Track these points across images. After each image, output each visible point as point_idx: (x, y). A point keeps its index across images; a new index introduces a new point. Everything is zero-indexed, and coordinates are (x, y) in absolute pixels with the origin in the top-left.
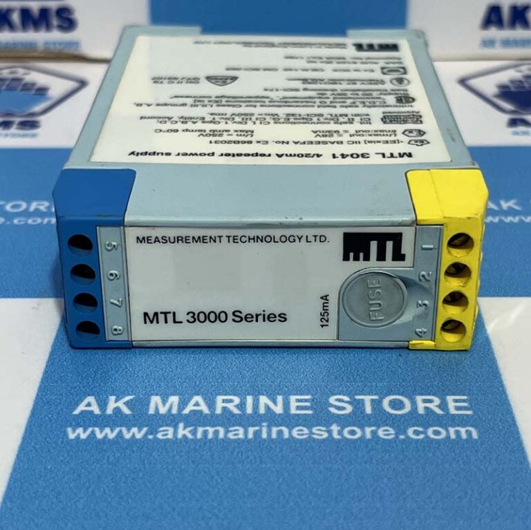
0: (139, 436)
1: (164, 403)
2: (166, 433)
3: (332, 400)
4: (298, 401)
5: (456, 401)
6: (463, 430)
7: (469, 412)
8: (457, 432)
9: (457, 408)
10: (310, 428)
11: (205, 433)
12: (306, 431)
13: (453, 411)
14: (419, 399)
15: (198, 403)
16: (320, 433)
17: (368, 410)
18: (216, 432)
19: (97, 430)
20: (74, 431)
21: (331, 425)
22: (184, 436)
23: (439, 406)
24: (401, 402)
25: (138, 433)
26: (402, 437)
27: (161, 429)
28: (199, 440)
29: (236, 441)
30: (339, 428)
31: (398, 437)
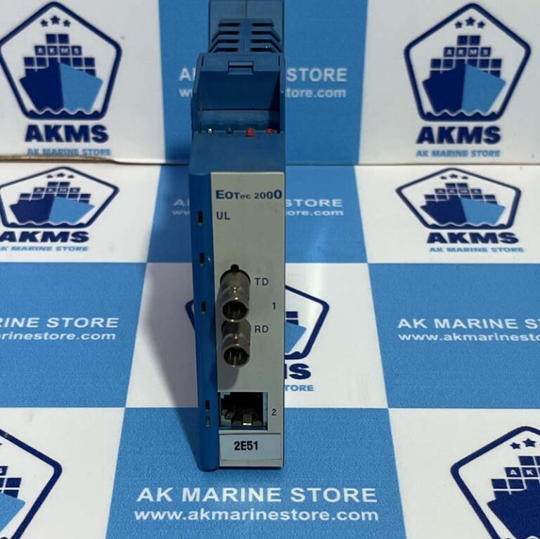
0: (178, 518)
1: (191, 493)
2: (194, 516)
3: (293, 491)
4: (273, 492)
5: (368, 492)
6: (370, 514)
7: (375, 501)
8: (366, 516)
9: (368, 498)
10: (279, 512)
11: (217, 515)
12: (277, 514)
13: (365, 500)
14: (346, 490)
15: (212, 494)
16: (285, 516)
17: (315, 499)
18: (223, 515)
19: (152, 513)
20: (139, 514)
21: (291, 510)
22: (204, 518)
23: (357, 497)
24: (335, 493)
25: (176, 515)
26: (333, 519)
27: (191, 513)
28: (213, 521)
29: (235, 521)
30: (296, 512)
31: (331, 519)
